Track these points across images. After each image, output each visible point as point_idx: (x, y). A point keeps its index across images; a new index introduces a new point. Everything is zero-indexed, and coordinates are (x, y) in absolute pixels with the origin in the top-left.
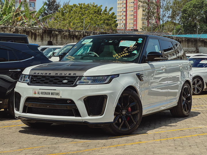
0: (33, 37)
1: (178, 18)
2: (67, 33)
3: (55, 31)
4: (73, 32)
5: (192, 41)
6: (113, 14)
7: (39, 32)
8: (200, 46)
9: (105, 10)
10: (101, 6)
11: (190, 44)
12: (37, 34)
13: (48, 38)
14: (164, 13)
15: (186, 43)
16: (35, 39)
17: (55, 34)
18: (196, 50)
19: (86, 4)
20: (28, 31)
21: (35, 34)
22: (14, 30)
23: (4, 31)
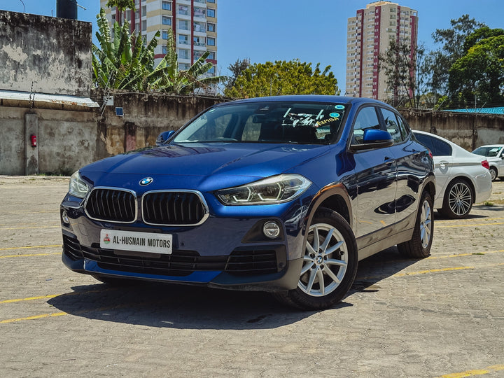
0: (180, 111)
1: (444, 85)
5: (466, 119)
6: (331, 74)
7: (190, 103)
8: (479, 127)
11: (462, 124)
12: (187, 105)
14: (420, 77)
15: (456, 122)
18: (473, 134)
21: (184, 106)
22: (146, 99)
23: (129, 101)
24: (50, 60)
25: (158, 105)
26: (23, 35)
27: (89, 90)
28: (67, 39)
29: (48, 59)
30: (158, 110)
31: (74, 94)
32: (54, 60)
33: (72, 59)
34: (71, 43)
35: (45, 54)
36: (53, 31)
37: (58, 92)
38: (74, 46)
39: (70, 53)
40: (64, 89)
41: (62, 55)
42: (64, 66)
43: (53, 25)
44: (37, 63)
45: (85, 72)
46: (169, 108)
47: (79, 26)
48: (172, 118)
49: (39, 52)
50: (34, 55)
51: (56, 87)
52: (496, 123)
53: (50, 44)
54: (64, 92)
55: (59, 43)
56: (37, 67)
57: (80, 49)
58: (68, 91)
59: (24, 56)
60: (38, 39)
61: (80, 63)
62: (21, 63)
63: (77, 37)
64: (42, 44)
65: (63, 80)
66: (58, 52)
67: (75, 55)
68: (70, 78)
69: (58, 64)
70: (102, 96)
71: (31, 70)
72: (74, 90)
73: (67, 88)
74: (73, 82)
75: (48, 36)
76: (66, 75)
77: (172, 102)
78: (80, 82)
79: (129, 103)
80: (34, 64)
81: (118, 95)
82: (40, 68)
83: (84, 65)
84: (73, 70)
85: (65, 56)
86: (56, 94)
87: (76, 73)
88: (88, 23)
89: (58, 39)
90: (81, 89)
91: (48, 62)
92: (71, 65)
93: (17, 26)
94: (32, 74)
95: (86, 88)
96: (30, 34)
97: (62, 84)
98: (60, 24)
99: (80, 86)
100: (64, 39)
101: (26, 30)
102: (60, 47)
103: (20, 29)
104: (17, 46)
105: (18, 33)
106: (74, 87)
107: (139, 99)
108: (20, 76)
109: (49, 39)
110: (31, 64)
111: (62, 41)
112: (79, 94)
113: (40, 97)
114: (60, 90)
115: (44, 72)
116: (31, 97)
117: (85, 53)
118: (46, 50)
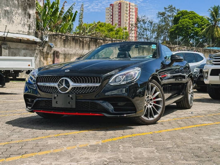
0: (81, 45)
3: (99, 39)
7: (86, 40)
12: (85, 42)
13: (94, 46)
16: (83, 47)
17: (100, 42)
21: (83, 42)
22: (64, 37)
23: (56, 38)
24: (14, 14)
25: (70, 41)
27: (35, 32)
28: (23, 1)
29: (13, 12)
30: (70, 44)
31: (27, 34)
32: (16, 14)
33: (25, 13)
34: (25, 4)
35: (11, 9)
37: (18, 32)
38: (27, 6)
39: (25, 9)
40: (21, 31)
41: (20, 11)
42: (21, 17)
44: (7, 14)
45: (32, 21)
46: (76, 43)
48: (77, 49)
49: (8, 8)
50: (5, 10)
51: (17, 30)
53: (14, 4)
54: (21, 33)
56: (6, 17)
57: (30, 8)
58: (23, 32)
61: (29, 16)
63: (29, 0)
64: (9, 3)
65: (20, 26)
66: (18, 9)
67: (27, 11)
68: (24, 24)
69: (18, 17)
71: (3, 19)
73: (23, 30)
74: (26, 27)
76: (22, 23)
77: (77, 39)
78: (29, 27)
80: (5, 15)
81: (50, 35)
82: (8, 18)
83: (32, 17)
84: (26, 20)
85: (22, 11)
87: (28, 22)
90: (30, 31)
91: (12, 15)
92: (25, 16)
94: (4, 21)
95: (33, 31)
97: (20, 28)
99: (29, 29)
102: (19, 6)
106: (26, 29)
109: (13, 1)
110: (3, 15)
111: (20, 2)
112: (29, 34)
113: (10, 35)
114: (19, 31)
115: (11, 20)
116: (4, 35)
117: (33, 10)
118: (11, 7)
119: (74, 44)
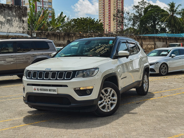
0: (58, 38)
2: (79, 35)
3: (71, 34)
4: (82, 34)
5: (152, 38)
7: (62, 35)
8: (156, 41)
9: (97, 21)
10: (94, 19)
11: (151, 40)
12: (61, 36)
13: (67, 38)
15: (149, 39)
16: (60, 40)
17: (72, 35)
18: (154, 44)
19: (85, 18)
20: (56, 34)
21: (60, 36)
22: (47, 34)
23: (41, 35)
24: (13, 21)
25: (51, 36)
26: (4, 11)
27: (27, 31)
28: (19, 13)
29: (12, 20)
30: (51, 38)
31: (22, 33)
32: (14, 21)
33: (20, 20)
34: (20, 14)
35: (11, 18)
36: (14, 10)
38: (21, 15)
39: (20, 18)
40: (18, 31)
41: (17, 19)
42: (18, 23)
43: (14, 8)
44: (9, 21)
45: (25, 25)
47: (23, 8)
48: (56, 40)
49: (9, 18)
50: (7, 19)
51: (15, 30)
52: (162, 40)
53: (13, 15)
54: (18, 32)
55: (16, 14)
56: (8, 23)
57: (23, 17)
58: (20, 32)
59: (4, 19)
60: (9, 13)
61: (23, 21)
62: (3, 22)
63: (22, 12)
64: (10, 15)
65: (18, 28)
66: (16, 17)
67: (22, 18)
68: (20, 27)
69: (16, 22)
70: (32, 33)
71: (6, 24)
72: (22, 31)
74: (21, 28)
75: (12, 12)
78: (24, 28)
79: (41, 36)
80: (8, 22)
81: (37, 33)
82: (10, 24)
83: (25, 22)
84: (21, 24)
85: (18, 19)
86: (16, 33)
87: (22, 25)
88: (26, 7)
89: (15, 13)
90: (24, 31)
91: (12, 21)
92: (20, 22)
93: (1, 8)
94: (7, 26)
95: (26, 30)
96: (6, 11)
97: (17, 29)
98: (17, 7)
99: (23, 30)
100: (18, 13)
101: (5, 10)
102: (16, 16)
103: (2, 10)
104: (2, 16)
105: (2, 11)
106: (21, 30)
107: (44, 34)
108: (3, 27)
109: (12, 13)
110: (7, 22)
111: (17, 14)
112: (23, 33)
113: (10, 34)
114: (17, 31)
115: (11, 25)
116: (7, 34)
117: (25, 18)
118: (12, 17)
119: (54, 38)
